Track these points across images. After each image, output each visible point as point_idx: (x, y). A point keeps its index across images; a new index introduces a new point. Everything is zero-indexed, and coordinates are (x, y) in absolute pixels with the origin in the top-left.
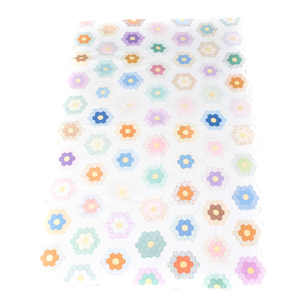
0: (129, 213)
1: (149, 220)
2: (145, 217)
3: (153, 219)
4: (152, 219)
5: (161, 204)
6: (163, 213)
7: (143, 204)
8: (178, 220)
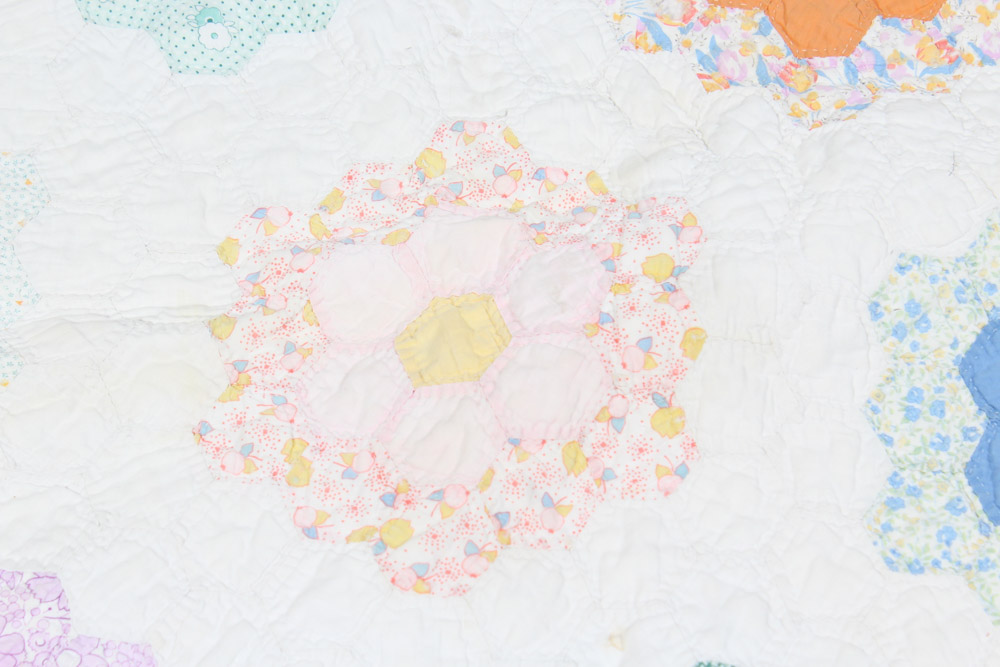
0: (45, 584)
1: (474, 551)
2: (363, 535)
3: (514, 504)
4: (500, 518)
5: (534, 217)
6: (646, 344)
7: (218, 326)
8: (948, 359)
